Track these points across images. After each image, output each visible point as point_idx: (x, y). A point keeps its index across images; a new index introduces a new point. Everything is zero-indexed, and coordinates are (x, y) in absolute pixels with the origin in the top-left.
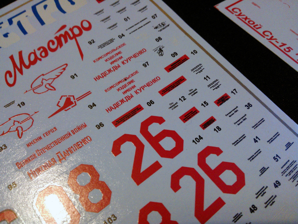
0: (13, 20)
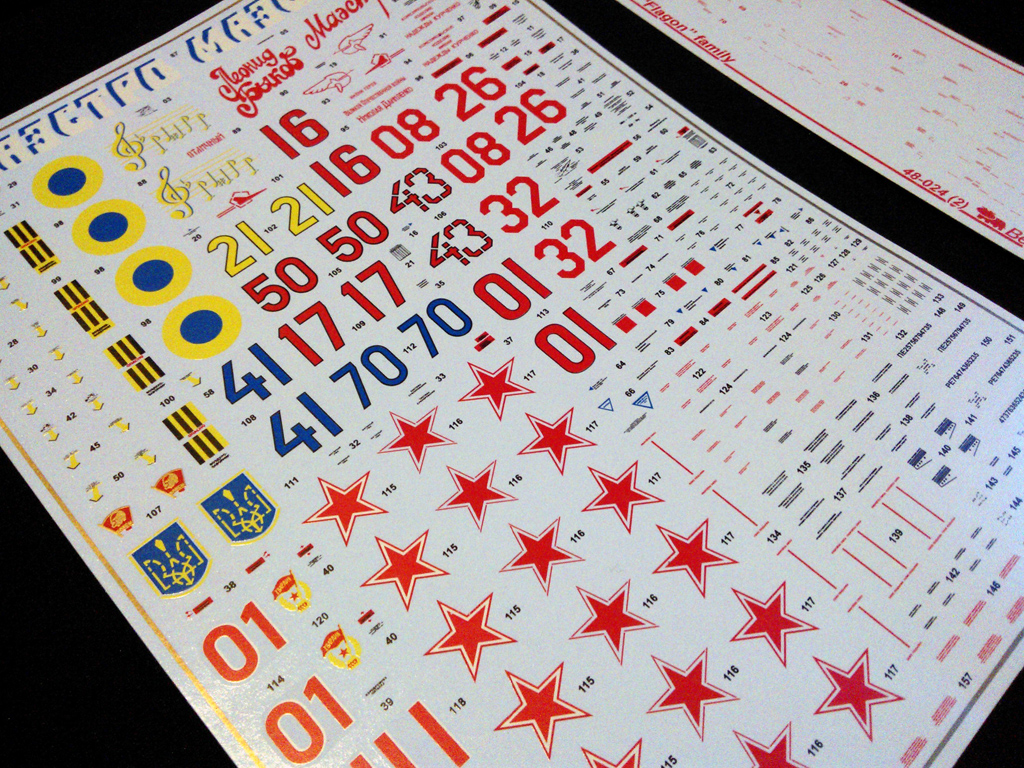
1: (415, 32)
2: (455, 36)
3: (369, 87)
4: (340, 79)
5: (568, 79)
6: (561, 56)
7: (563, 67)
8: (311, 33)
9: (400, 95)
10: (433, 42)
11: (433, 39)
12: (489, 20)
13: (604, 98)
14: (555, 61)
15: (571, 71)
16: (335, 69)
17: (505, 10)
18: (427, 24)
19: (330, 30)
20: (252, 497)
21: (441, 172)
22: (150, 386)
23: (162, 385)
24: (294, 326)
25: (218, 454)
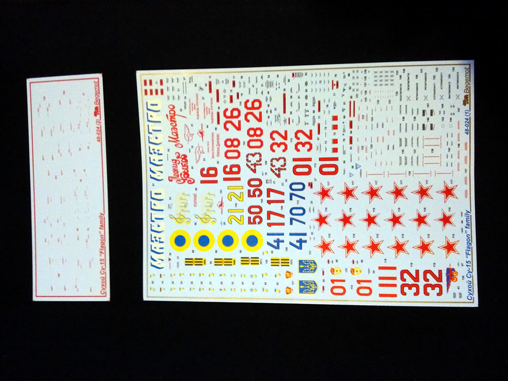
0: (150, 131)
1: (198, 115)
2: (208, 105)
3: (208, 145)
4: (199, 149)
5: (249, 89)
6: (240, 83)
7: (244, 86)
8: (175, 143)
9: (218, 139)
10: (206, 114)
11: (204, 112)
12: (210, 91)
13: (264, 85)
14: (240, 86)
15: (248, 85)
16: (194, 148)
17: (210, 83)
18: (198, 109)
19: (178, 138)
20: (307, 262)
21: (253, 151)
22: (259, 262)
23: (261, 260)
24: (269, 221)
25: (289, 261)
